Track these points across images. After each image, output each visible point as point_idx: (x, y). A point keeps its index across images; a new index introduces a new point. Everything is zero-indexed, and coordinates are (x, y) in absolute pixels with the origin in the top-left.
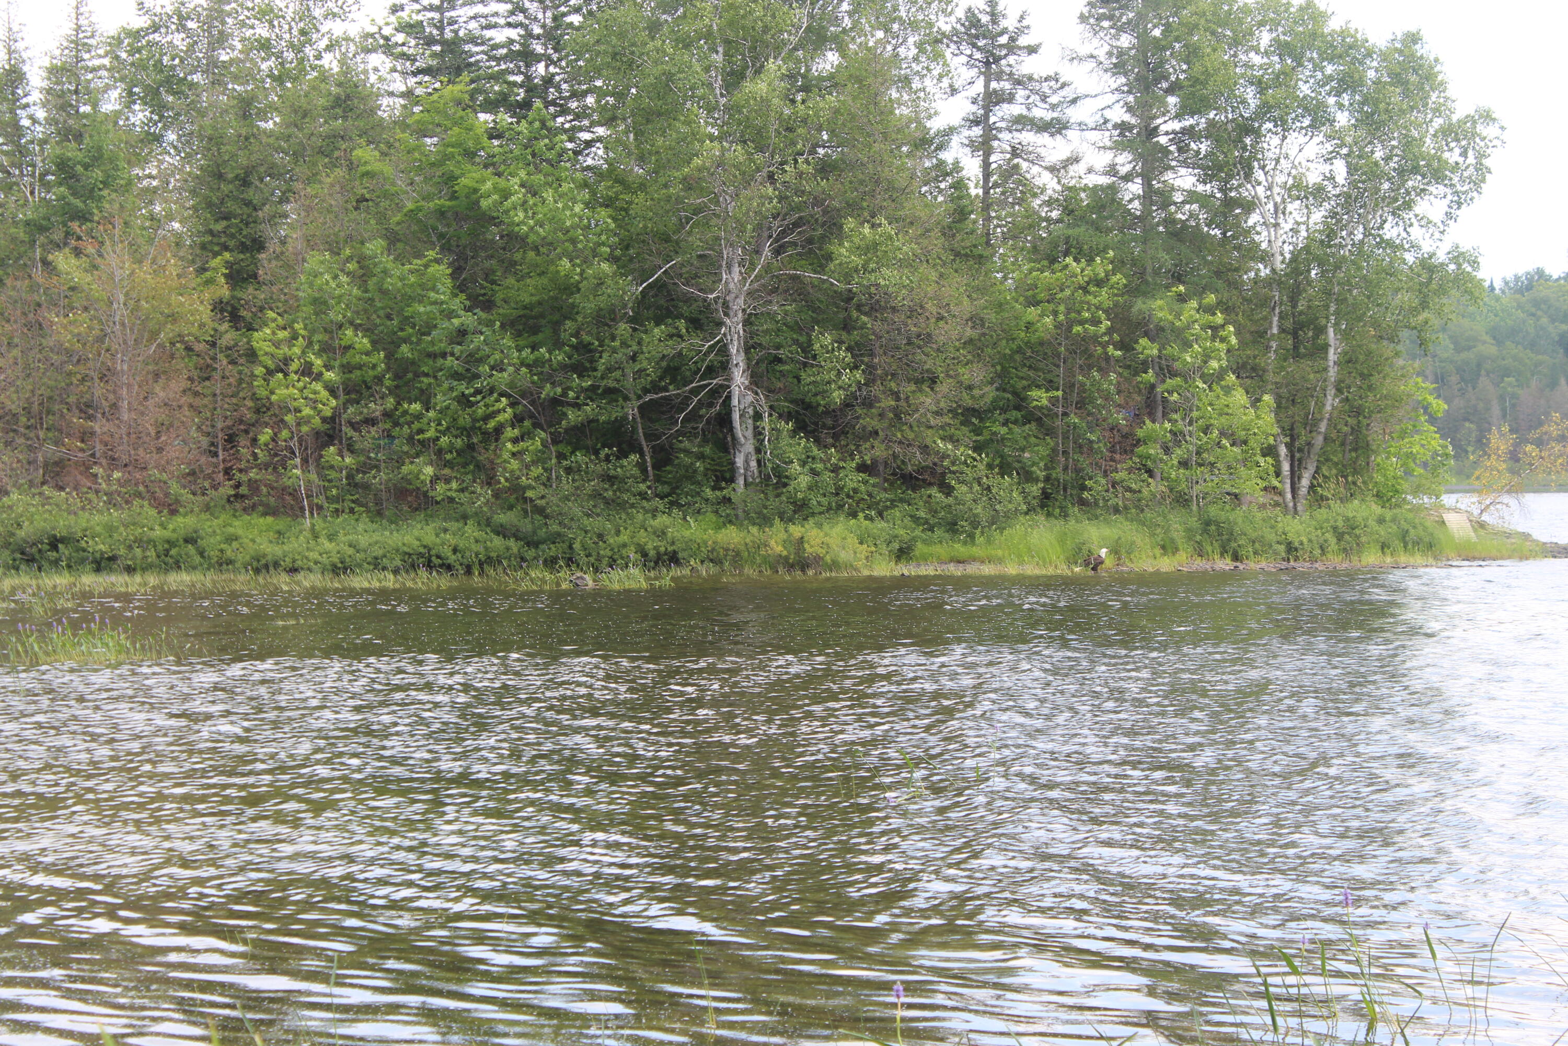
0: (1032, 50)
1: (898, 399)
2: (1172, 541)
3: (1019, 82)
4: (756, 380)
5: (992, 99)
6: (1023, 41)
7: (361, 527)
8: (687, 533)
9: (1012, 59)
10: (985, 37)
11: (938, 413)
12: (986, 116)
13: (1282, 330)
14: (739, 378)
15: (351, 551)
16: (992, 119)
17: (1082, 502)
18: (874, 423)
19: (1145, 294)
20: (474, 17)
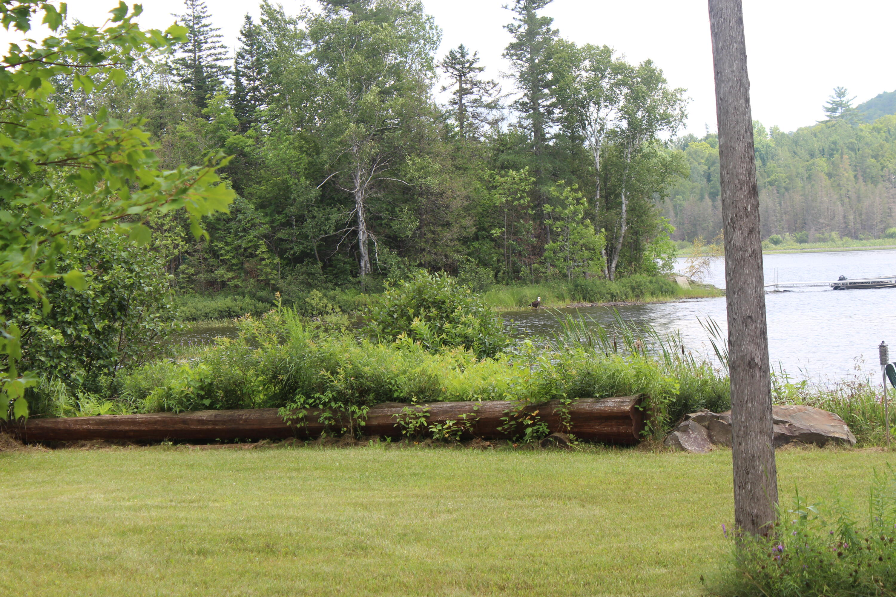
0: (481, 70)
1: (434, 234)
2: (562, 294)
3: (475, 85)
4: (370, 227)
5: (462, 92)
6: (475, 65)
7: (197, 300)
8: (345, 298)
9: (472, 74)
10: (459, 64)
11: (451, 240)
12: (461, 101)
13: (601, 196)
14: (362, 226)
15: (194, 311)
16: (463, 101)
17: (519, 278)
18: (423, 245)
19: (542, 183)
20: (210, 55)
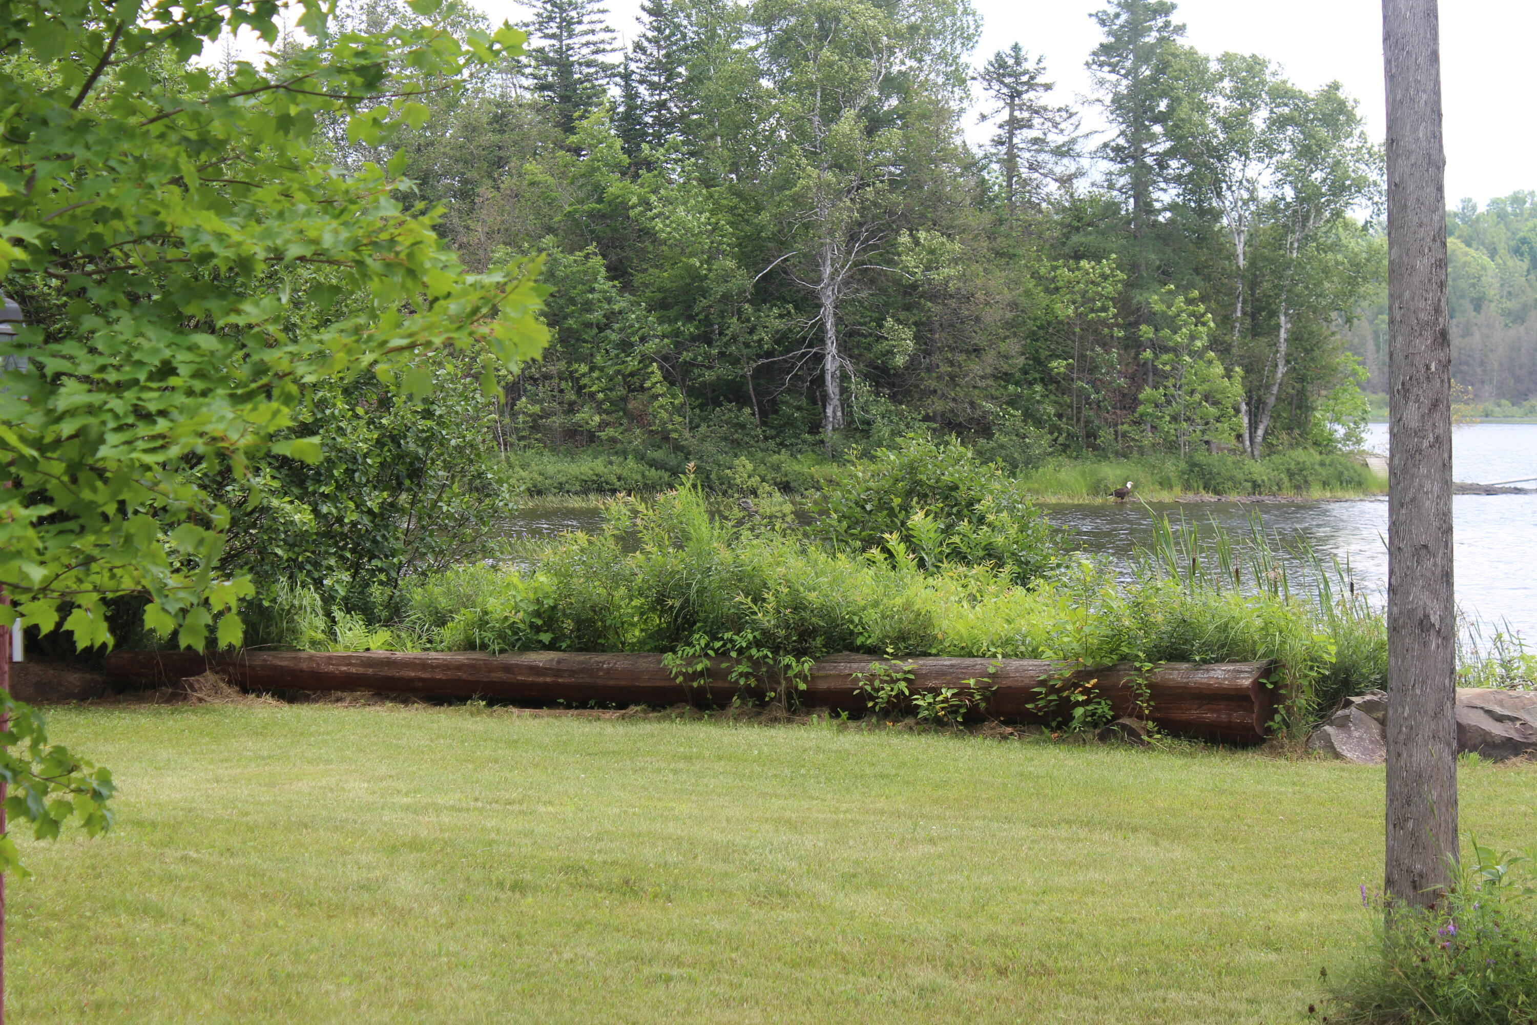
0: (1048, 87)
1: (952, 365)
2: (1169, 479)
3: (1037, 112)
4: (844, 349)
5: (1014, 124)
6: (1039, 80)
7: (545, 459)
8: (797, 468)
9: (1031, 95)
10: (1010, 76)
11: (982, 377)
12: (1010, 138)
13: (1244, 313)
14: (832, 348)
15: (540, 478)
16: (1015, 141)
17: (1095, 448)
18: (933, 384)
19: (1141, 287)
